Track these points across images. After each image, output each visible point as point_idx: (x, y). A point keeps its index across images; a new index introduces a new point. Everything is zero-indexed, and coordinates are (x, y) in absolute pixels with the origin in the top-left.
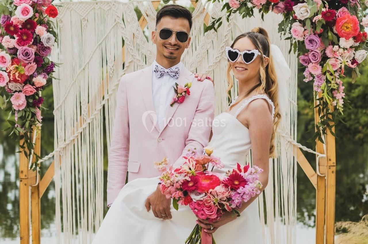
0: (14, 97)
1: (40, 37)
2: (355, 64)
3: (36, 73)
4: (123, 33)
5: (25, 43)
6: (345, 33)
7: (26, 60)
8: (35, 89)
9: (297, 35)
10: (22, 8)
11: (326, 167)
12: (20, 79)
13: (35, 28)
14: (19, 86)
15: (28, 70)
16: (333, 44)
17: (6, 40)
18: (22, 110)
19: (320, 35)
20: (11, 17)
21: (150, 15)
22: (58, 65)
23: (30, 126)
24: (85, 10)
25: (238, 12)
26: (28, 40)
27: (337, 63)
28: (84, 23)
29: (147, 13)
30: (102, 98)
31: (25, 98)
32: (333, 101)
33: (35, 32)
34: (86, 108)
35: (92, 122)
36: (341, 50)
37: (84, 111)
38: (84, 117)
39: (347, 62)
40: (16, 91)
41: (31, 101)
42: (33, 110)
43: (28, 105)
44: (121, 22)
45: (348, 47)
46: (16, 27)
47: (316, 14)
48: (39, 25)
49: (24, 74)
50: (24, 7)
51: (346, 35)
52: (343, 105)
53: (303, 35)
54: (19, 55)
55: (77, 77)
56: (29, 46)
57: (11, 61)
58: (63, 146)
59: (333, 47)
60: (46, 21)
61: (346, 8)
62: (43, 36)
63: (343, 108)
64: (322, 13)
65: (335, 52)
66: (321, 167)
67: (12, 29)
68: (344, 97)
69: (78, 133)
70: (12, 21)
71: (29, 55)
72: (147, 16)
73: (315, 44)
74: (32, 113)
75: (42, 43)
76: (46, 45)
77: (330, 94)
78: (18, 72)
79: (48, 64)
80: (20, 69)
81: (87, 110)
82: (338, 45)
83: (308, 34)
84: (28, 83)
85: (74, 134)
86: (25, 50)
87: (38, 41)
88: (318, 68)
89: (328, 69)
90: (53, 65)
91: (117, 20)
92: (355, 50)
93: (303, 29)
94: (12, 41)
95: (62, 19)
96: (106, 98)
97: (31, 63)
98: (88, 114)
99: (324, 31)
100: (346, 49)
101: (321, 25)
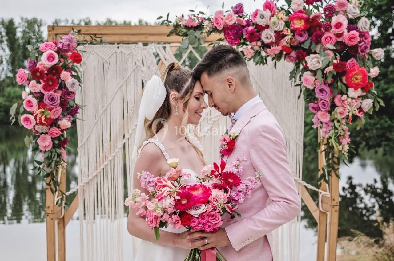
0: (40, 139)
1: (64, 82)
2: (361, 113)
3: (61, 116)
4: (143, 76)
5: (51, 88)
6: (354, 84)
7: (52, 105)
8: (60, 131)
9: (308, 84)
10: (48, 55)
11: (329, 206)
12: (46, 123)
13: (61, 74)
14: (45, 128)
15: (53, 114)
16: (342, 93)
17: (32, 85)
18: (49, 151)
19: (330, 85)
20: (38, 62)
21: (169, 59)
22: (81, 107)
23: (56, 165)
24: (107, 53)
25: (252, 59)
26: (54, 85)
27: (344, 111)
28: (106, 66)
29: (166, 58)
30: (122, 137)
31: (51, 140)
32: (340, 146)
33: (60, 77)
34: (108, 146)
35: (114, 159)
36: (349, 100)
37: (106, 149)
38: (106, 155)
39: (355, 111)
40: (42, 133)
41: (57, 142)
42: (58, 151)
43: (54, 146)
44: (141, 66)
45: (356, 97)
46: (42, 72)
47: (328, 66)
48: (64, 70)
49: (50, 118)
50: (50, 54)
51: (355, 86)
52: (348, 150)
53: (314, 84)
54: (46, 100)
55: (100, 117)
56: (55, 92)
57: (37, 105)
58: (86, 181)
59: (342, 96)
60: (70, 66)
61: (355, 59)
62: (68, 81)
63: (348, 153)
64: (333, 65)
65: (343, 101)
66: (324, 204)
67: (38, 74)
68: (349, 142)
69: (101, 169)
70: (38, 67)
71: (55, 100)
72: (165, 60)
73: (325, 94)
74: (58, 153)
75: (67, 88)
76: (70, 89)
77: (337, 140)
78: (44, 116)
79: (72, 107)
80: (46, 113)
81: (108, 148)
82: (347, 94)
83: (318, 83)
84: (54, 125)
85: (97, 170)
86: (51, 95)
87: (63, 86)
88: (327, 116)
89: (336, 117)
90: (77, 107)
91: (137, 63)
92: (362, 100)
93: (314, 79)
94: (38, 86)
95: (86, 62)
96: (126, 137)
97: (56, 108)
98: (109, 151)
99: (334, 81)
100: (354, 99)
101: (332, 75)
